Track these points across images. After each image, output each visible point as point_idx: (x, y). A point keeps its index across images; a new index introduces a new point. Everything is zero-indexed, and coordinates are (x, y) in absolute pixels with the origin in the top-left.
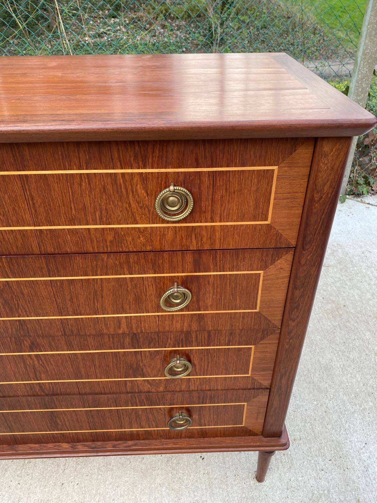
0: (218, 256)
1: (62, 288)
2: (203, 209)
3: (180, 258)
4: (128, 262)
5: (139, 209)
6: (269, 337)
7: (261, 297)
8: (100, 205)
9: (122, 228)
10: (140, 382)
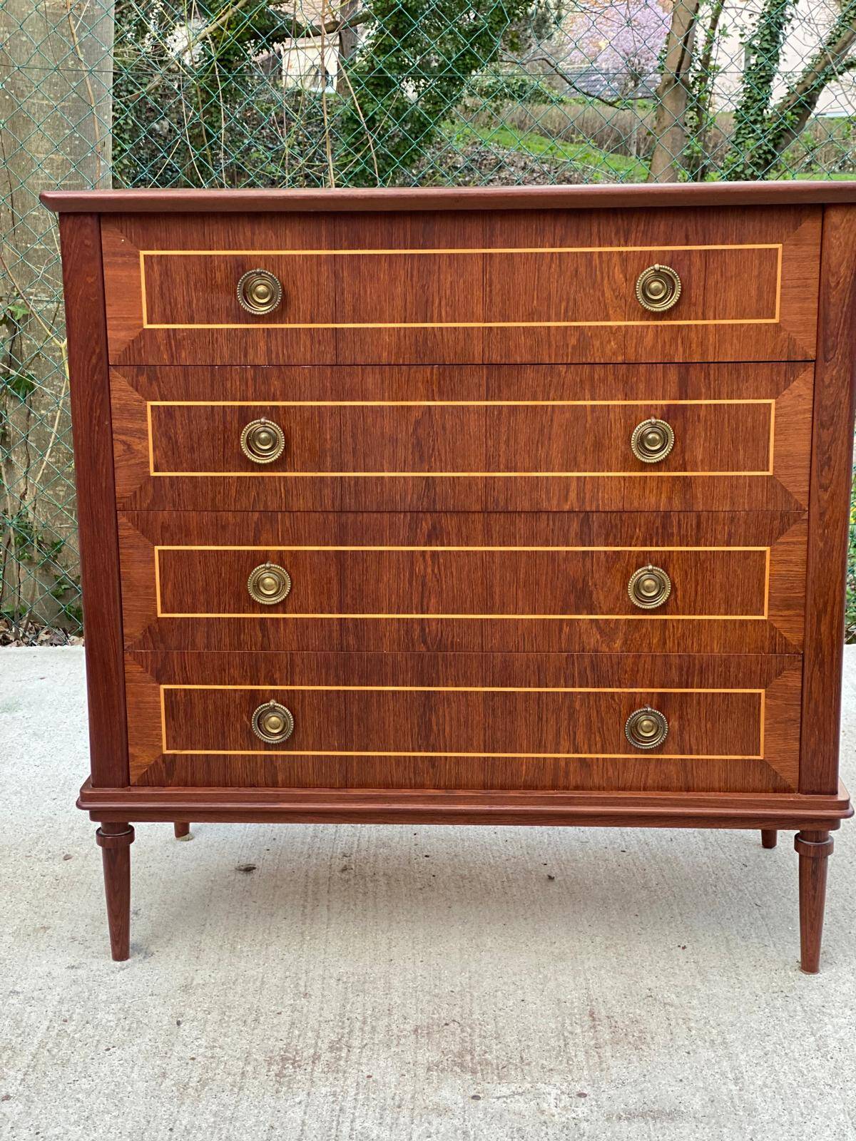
0: (712, 372)
1: (499, 420)
2: (693, 300)
3: (660, 375)
4: (592, 379)
5: (614, 300)
6: (792, 528)
7: (775, 446)
8: (568, 293)
9: (590, 327)
10: (583, 627)
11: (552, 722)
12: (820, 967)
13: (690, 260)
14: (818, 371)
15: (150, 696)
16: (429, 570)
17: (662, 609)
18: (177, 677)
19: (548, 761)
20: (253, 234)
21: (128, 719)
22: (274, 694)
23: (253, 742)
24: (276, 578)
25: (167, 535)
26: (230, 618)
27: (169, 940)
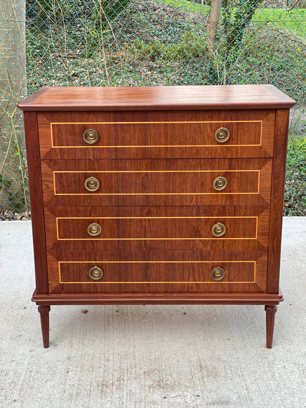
0: (239, 161)
1: (170, 177)
2: (233, 138)
3: (223, 162)
4: (200, 164)
5: (208, 138)
6: (265, 211)
7: (260, 185)
8: (192, 136)
9: (200, 147)
10: (197, 242)
11: (187, 272)
12: (272, 346)
13: (232, 126)
14: (274, 161)
15: (55, 265)
16: (147, 224)
17: (223, 236)
18: (64, 259)
19: (186, 284)
20: (88, 117)
21: (48, 272)
22: (96, 264)
23: (90, 280)
25: (61, 214)
26: (81, 240)
27: (62, 340)
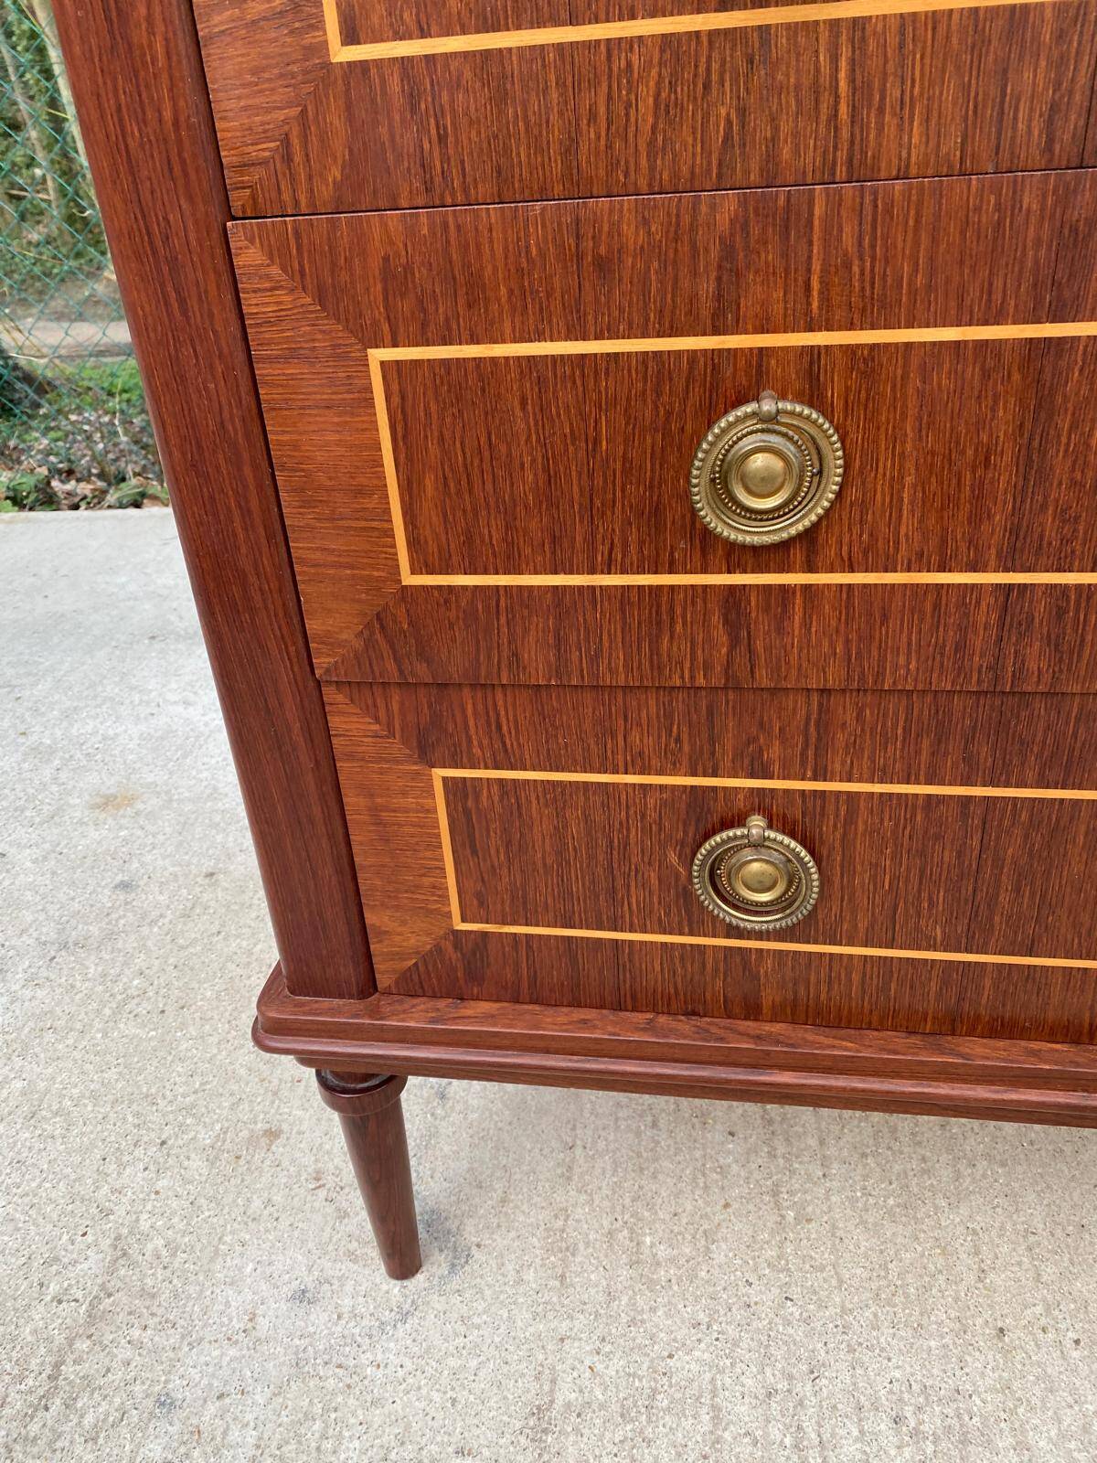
15: (404, 794)
18: (476, 751)
21: (355, 849)
22: (762, 803)
23: (697, 920)
24: (789, 449)
25: (405, 306)
26: (626, 589)
27: (504, 1201)
